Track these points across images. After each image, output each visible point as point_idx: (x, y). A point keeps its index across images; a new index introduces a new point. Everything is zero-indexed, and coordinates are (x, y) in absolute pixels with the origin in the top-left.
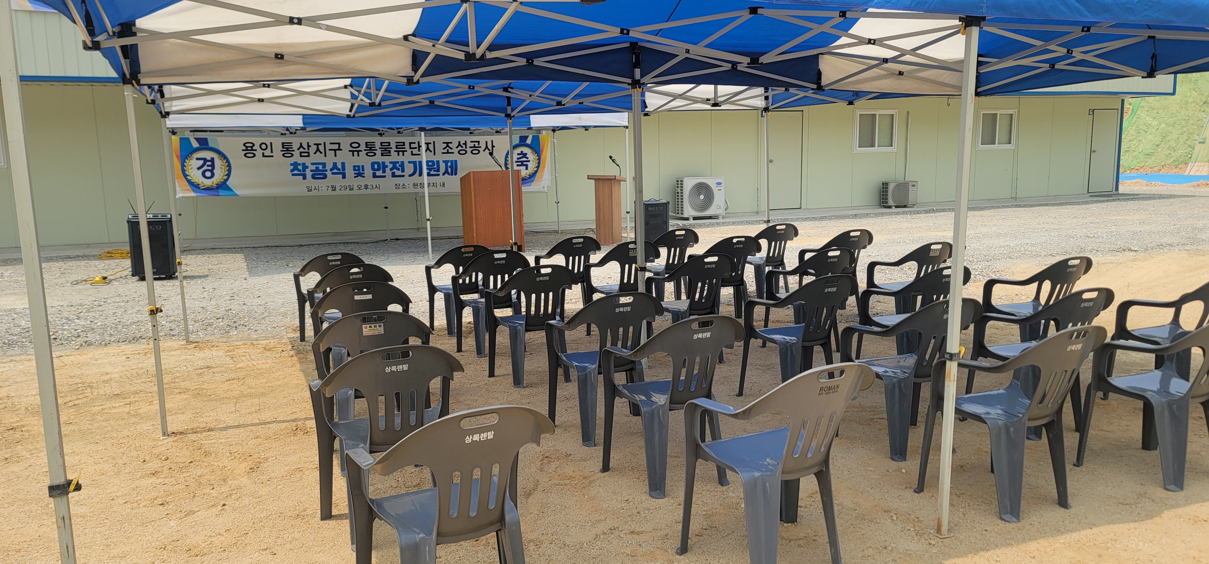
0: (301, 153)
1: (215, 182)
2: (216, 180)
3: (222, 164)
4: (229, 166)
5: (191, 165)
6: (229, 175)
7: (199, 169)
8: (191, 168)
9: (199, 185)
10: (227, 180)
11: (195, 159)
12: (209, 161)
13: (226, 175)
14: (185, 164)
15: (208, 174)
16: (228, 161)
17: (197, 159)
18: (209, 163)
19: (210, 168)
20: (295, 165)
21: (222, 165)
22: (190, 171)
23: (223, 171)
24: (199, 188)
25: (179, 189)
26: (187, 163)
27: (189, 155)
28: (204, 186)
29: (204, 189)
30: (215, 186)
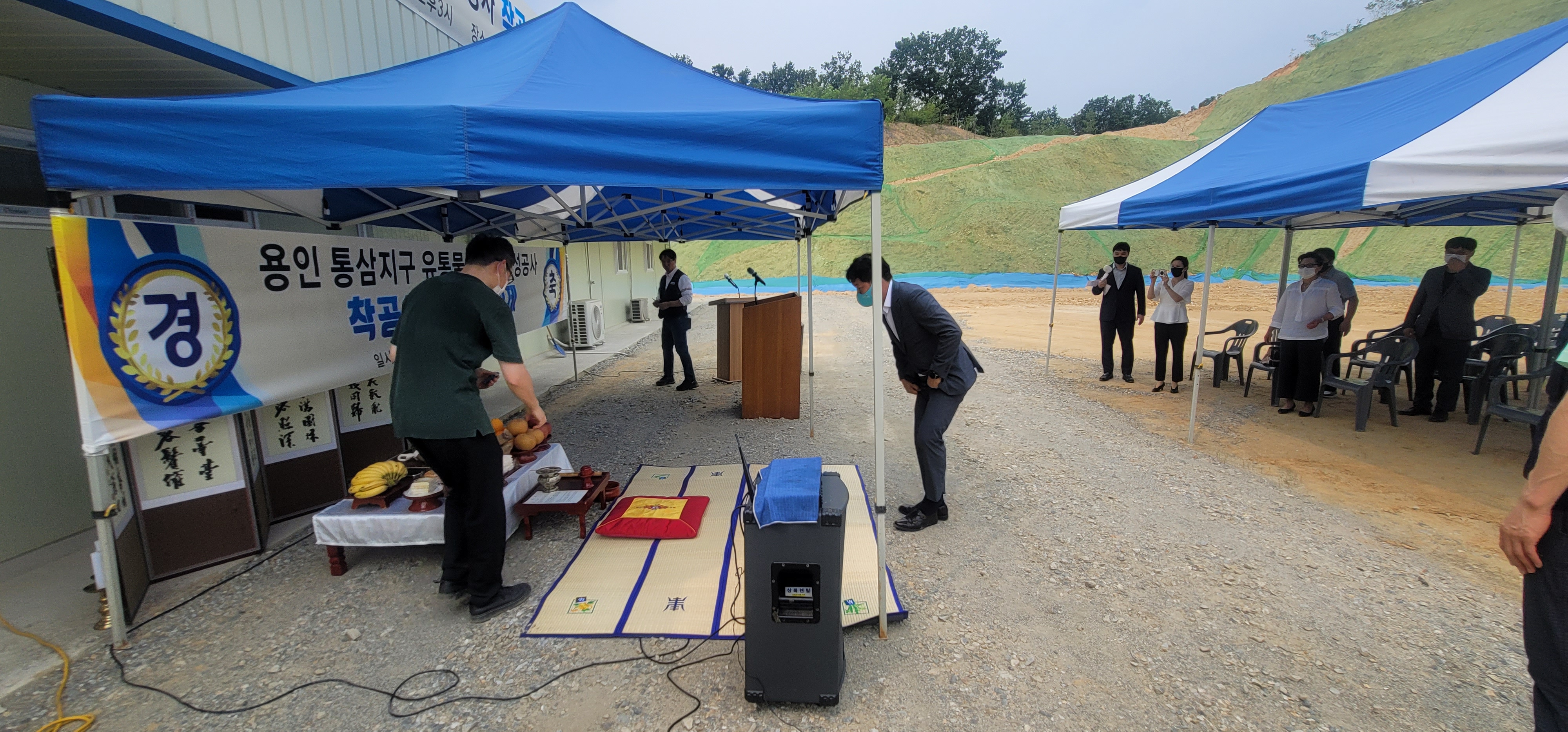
0: (364, 274)
1: (205, 374)
2: (207, 367)
3: (218, 311)
4: (234, 318)
5: (131, 323)
6: (235, 346)
7: (155, 333)
8: (134, 334)
9: (159, 389)
10: (231, 362)
11: (140, 301)
12: (183, 305)
13: (230, 347)
14: (112, 319)
15: (184, 349)
16: (231, 304)
17: (150, 300)
18: (184, 313)
19: (186, 329)
20: (355, 304)
21: (216, 315)
22: (130, 345)
23: (220, 334)
24: (159, 401)
25: (99, 417)
26: (116, 315)
27: (121, 288)
28: (174, 391)
29: (173, 403)
30: (205, 385)
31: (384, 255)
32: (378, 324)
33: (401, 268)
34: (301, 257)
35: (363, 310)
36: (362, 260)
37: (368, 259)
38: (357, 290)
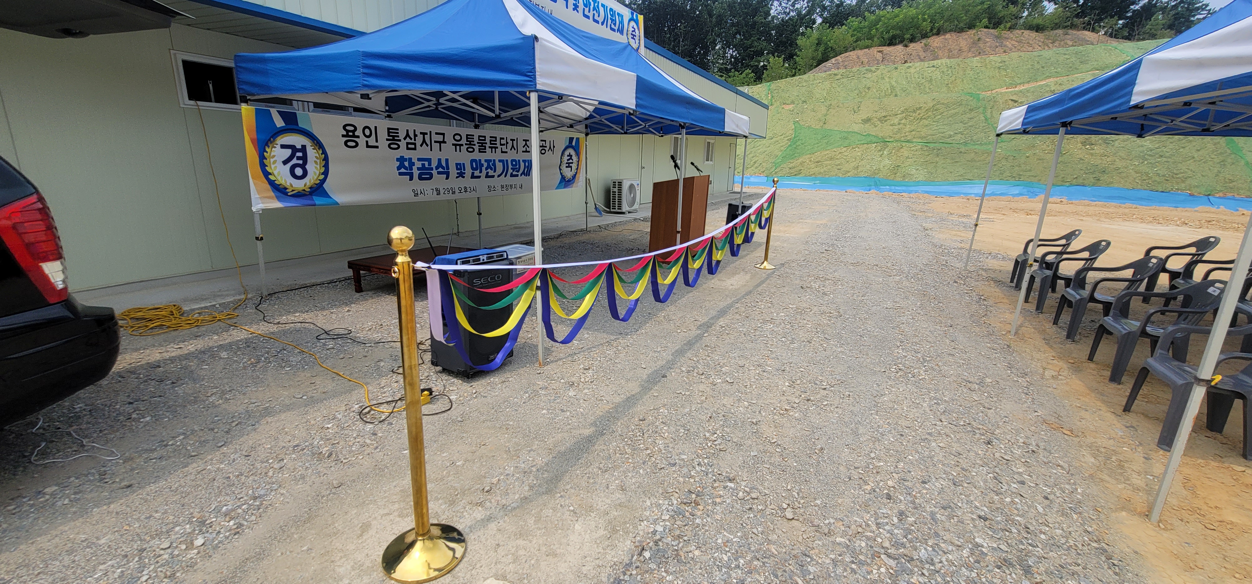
0: (408, 144)
1: (309, 185)
2: (310, 182)
3: (318, 155)
4: (326, 159)
5: (274, 156)
6: (326, 173)
7: (285, 162)
8: (275, 162)
9: (286, 189)
10: (323, 181)
11: (278, 147)
12: (299, 150)
13: (323, 174)
14: (265, 154)
15: (299, 171)
16: (324, 152)
17: (283, 147)
18: (299, 154)
19: (301, 162)
20: (401, 160)
21: (316, 157)
22: (273, 166)
23: (318, 167)
25: (258, 196)
26: (267, 152)
27: (270, 140)
28: (293, 191)
29: (292, 196)
30: (309, 190)
31: (424, 134)
32: (416, 173)
33: (436, 142)
34: (367, 132)
35: (406, 164)
36: (407, 135)
37: (412, 136)
38: (403, 152)
